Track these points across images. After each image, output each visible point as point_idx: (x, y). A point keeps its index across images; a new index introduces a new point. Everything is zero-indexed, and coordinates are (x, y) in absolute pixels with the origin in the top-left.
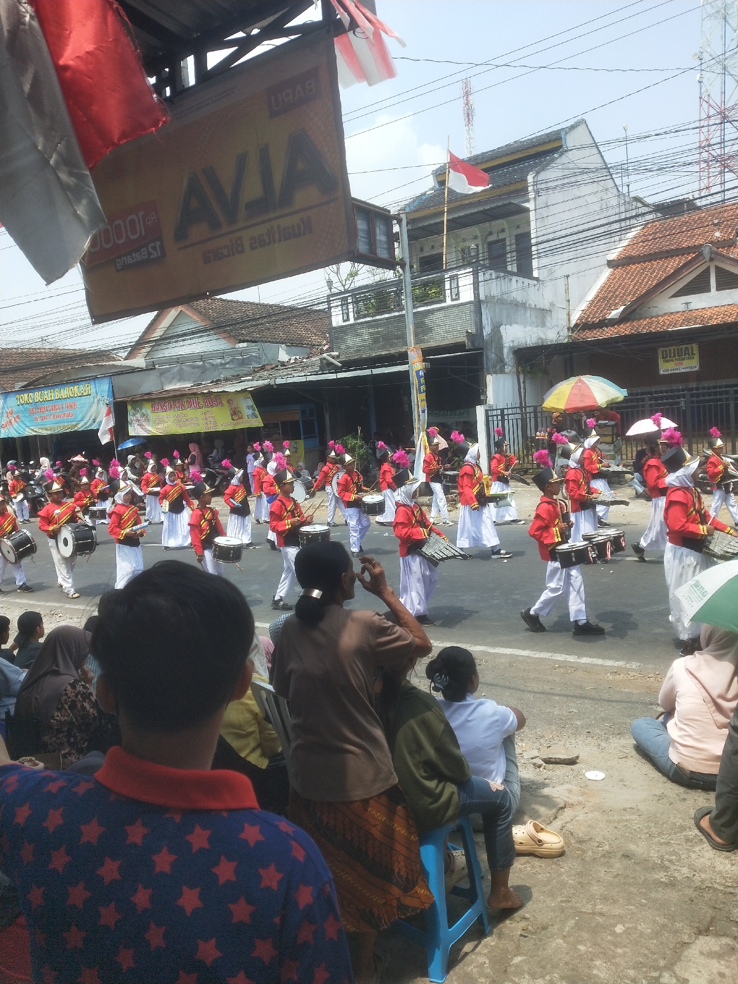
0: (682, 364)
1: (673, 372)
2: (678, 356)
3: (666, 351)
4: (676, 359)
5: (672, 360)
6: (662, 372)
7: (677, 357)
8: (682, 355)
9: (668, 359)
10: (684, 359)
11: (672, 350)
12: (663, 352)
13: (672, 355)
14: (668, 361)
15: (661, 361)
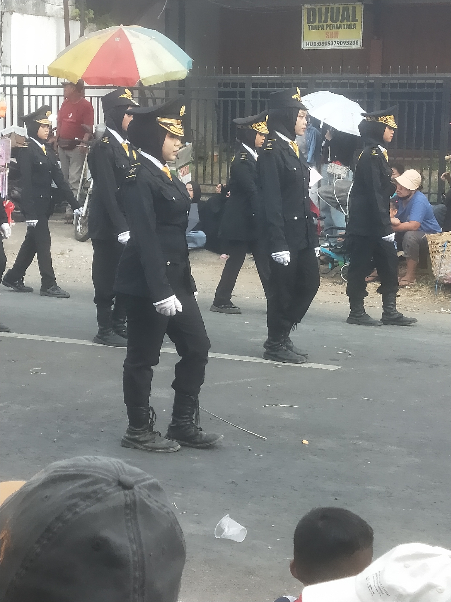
0: (336, 35)
1: (321, 47)
2: (332, 20)
3: (314, 11)
4: (327, 26)
5: (323, 28)
6: (305, 46)
7: (330, 22)
8: (337, 21)
9: (316, 24)
10: (340, 27)
11: (324, 10)
12: (309, 11)
13: (323, 19)
14: (317, 28)
15: (305, 26)
